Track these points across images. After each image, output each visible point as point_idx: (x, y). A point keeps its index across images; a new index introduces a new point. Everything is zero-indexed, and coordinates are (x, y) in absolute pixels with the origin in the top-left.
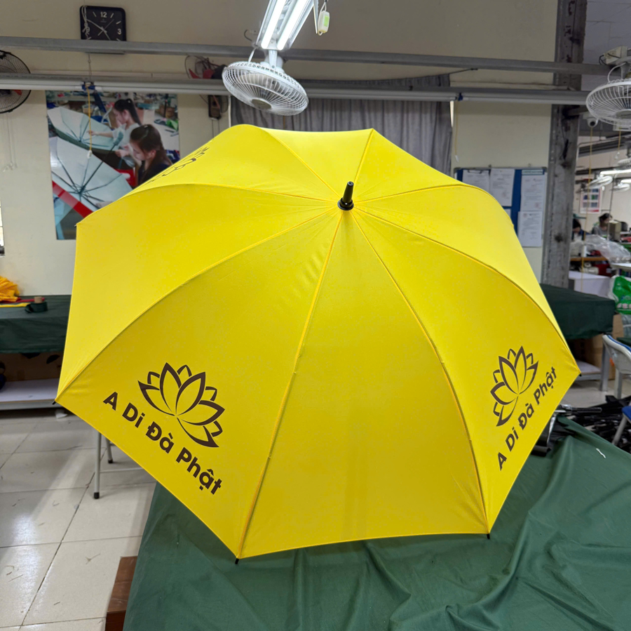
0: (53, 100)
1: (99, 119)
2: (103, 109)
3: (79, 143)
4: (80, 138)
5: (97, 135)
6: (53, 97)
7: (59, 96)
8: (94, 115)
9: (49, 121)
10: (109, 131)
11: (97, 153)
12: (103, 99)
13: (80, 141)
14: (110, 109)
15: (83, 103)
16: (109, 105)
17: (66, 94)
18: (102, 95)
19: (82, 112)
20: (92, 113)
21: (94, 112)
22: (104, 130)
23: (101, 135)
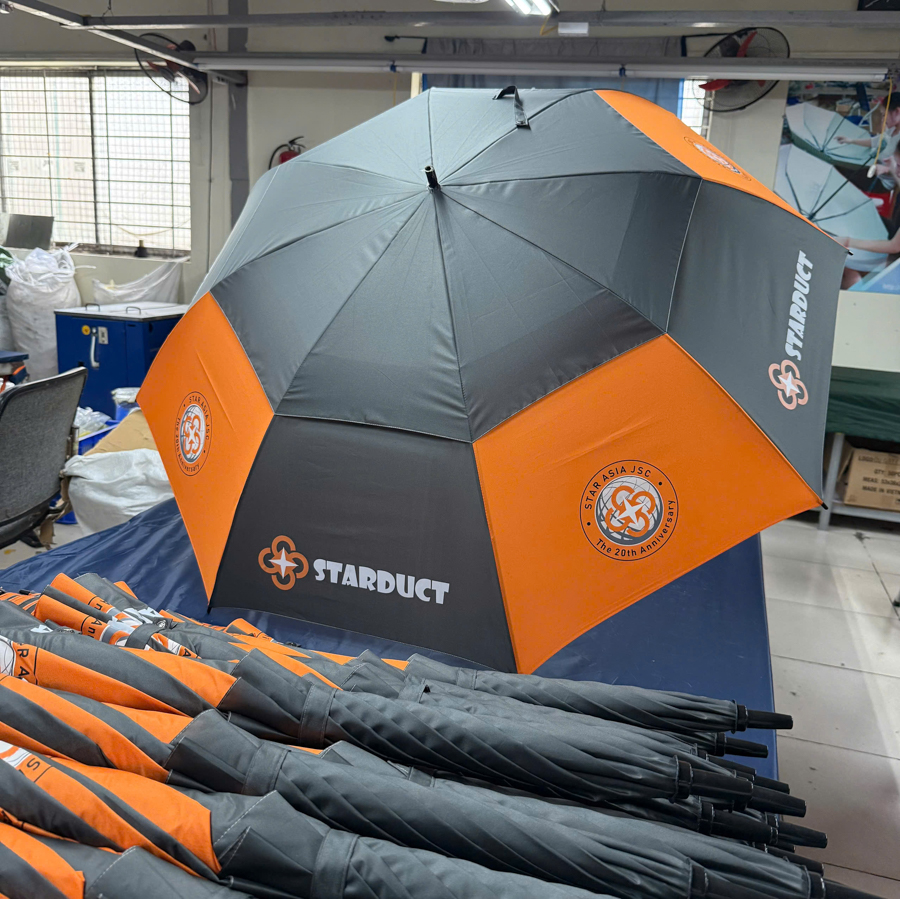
0: (797, 93)
1: (856, 120)
2: (865, 107)
3: (820, 154)
4: (824, 147)
5: (849, 143)
6: (799, 88)
7: (807, 87)
8: (850, 115)
9: (786, 122)
10: (867, 137)
11: (845, 169)
12: (868, 92)
13: (822, 151)
14: (875, 106)
15: (839, 97)
16: (877, 101)
17: (818, 84)
18: (869, 87)
19: (834, 110)
20: (848, 112)
21: (852, 111)
22: (861, 137)
23: (855, 143)
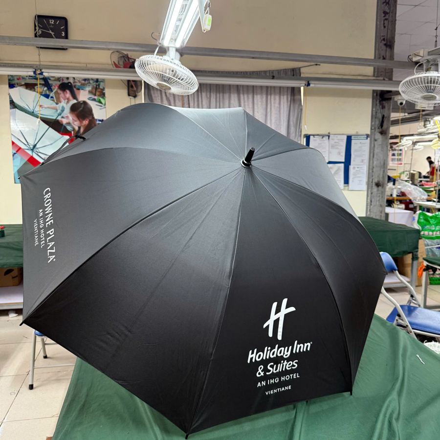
0: (13, 82)
1: (47, 96)
2: (50, 88)
3: (32, 114)
4: (33, 110)
5: (46, 108)
6: (13, 80)
7: (18, 79)
8: (44, 93)
9: (10, 97)
10: (54, 105)
11: (46, 121)
12: (50, 82)
13: (33, 112)
14: (55, 89)
15: (36, 85)
16: (55, 87)
17: (23, 78)
18: (50, 79)
19: (35, 91)
20: (42, 92)
21: (44, 92)
22: (51, 104)
23: (48, 108)
